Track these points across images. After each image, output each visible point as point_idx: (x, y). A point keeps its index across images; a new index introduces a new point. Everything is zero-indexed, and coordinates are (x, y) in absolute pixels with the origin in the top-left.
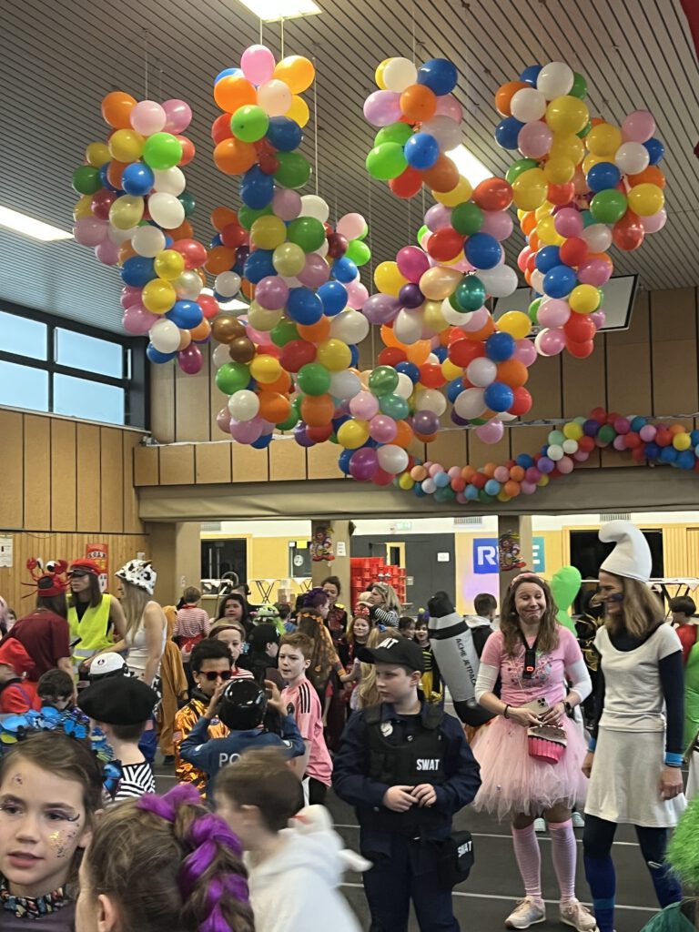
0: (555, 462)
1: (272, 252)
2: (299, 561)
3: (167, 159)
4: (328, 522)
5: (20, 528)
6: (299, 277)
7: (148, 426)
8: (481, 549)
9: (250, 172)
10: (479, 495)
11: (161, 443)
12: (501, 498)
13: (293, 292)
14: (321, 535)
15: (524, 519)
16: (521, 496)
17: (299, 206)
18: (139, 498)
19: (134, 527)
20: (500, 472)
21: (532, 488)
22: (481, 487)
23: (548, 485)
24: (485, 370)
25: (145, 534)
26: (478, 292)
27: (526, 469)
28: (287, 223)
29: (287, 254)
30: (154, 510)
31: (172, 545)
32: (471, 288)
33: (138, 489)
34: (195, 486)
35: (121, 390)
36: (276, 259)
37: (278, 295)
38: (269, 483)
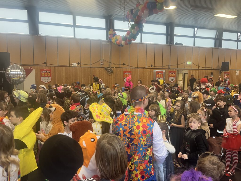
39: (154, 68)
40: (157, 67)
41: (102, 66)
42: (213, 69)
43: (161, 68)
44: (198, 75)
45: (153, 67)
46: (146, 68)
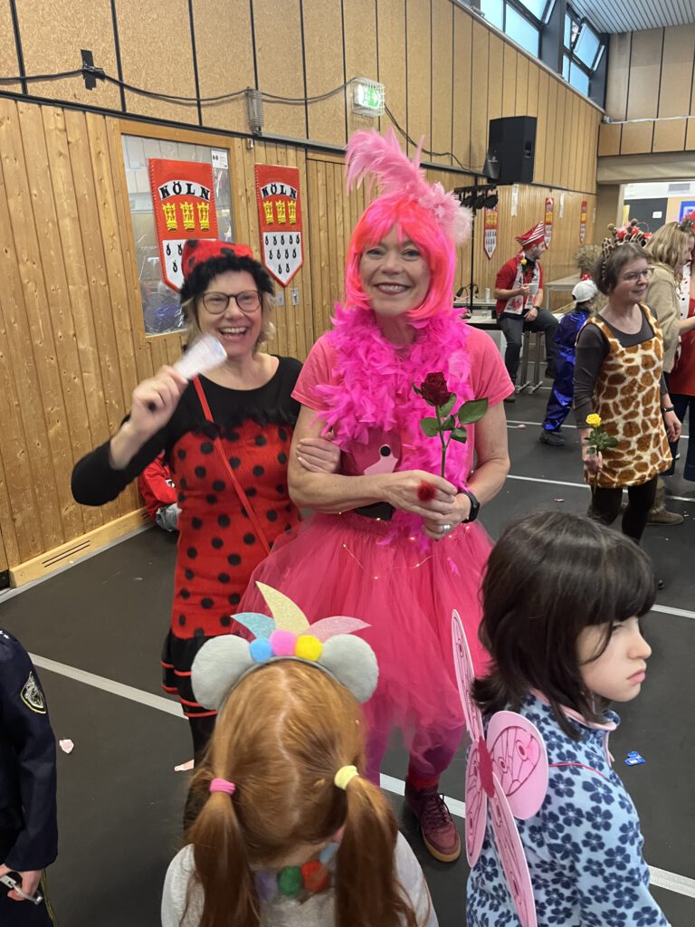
5: (566, 186)
7: (604, 108)
18: (598, 166)
25: (596, 194)
30: (609, 175)
33: (599, 158)
34: (652, 153)
35: (588, 77)
39: (123, 115)
40: (152, 102)
43: (190, 116)
45: (105, 94)
46: (17, 89)
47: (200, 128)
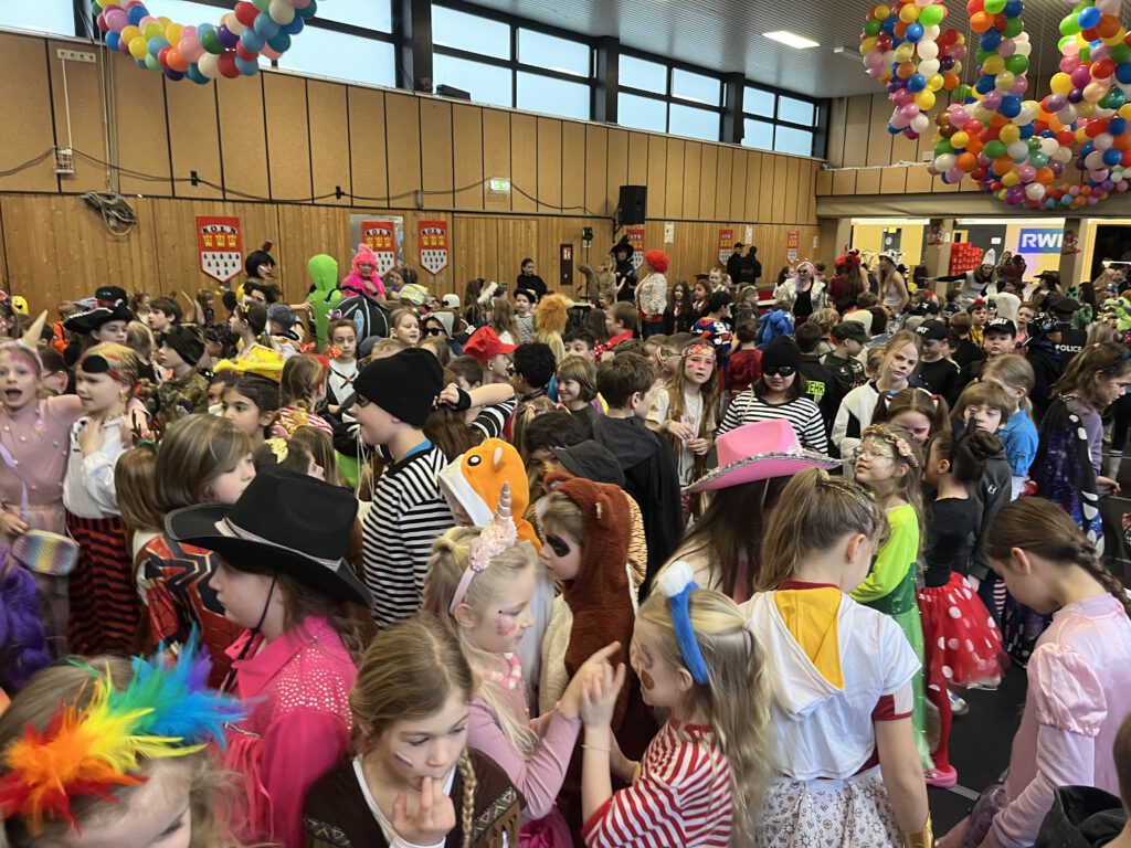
0: (1115, 184)
1: (995, 76)
2: (889, 241)
3: (932, 21)
4: (941, 220)
5: (755, 221)
6: (1010, 91)
7: (826, 157)
8: (1025, 236)
9: (988, 31)
10: (1056, 204)
11: (834, 167)
12: (1072, 207)
13: (1005, 98)
14: (935, 228)
15: (1083, 220)
16: (1087, 205)
17: (1014, 48)
18: (817, 203)
19: (813, 221)
20: (1074, 189)
21: (1094, 201)
22: (1058, 199)
23: (1107, 199)
24: (1106, 141)
25: (818, 225)
26: (1120, 98)
27: (1093, 188)
28: (1005, 58)
29: (1005, 78)
30: (826, 211)
31: (834, 232)
32: (1117, 96)
33: (817, 197)
34: (855, 195)
35: (810, 135)
36: (997, 80)
37: (996, 102)
38: (905, 194)
39: (352, 207)
40: (368, 202)
41: (66, 186)
42: (588, 214)
43: (385, 204)
44: (535, 239)
45: (345, 200)
46: (310, 202)
47: (389, 208)
